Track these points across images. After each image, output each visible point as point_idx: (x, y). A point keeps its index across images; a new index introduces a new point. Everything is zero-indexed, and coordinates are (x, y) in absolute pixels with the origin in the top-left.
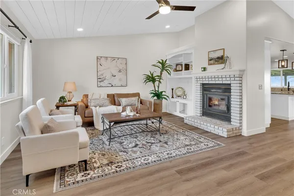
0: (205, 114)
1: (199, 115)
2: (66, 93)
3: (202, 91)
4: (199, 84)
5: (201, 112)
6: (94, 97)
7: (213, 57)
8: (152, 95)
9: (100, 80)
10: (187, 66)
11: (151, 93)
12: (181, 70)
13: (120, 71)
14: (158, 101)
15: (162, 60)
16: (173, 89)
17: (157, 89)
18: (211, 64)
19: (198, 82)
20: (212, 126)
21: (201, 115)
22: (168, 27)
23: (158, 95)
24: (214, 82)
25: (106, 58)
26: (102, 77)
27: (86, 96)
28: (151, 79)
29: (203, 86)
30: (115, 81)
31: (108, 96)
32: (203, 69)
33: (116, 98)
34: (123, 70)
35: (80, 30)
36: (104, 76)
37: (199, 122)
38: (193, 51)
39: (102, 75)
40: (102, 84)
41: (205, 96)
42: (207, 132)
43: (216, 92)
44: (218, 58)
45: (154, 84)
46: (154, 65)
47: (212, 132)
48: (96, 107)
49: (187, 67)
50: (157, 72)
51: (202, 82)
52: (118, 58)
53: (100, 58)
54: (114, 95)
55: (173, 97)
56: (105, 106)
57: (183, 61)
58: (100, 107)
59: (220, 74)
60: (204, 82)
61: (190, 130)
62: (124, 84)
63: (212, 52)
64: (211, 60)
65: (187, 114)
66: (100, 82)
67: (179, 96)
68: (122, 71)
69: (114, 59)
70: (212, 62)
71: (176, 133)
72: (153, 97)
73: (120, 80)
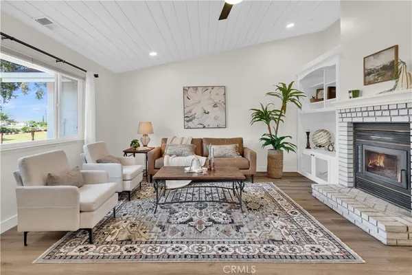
0: (359, 183)
1: (346, 184)
2: (141, 136)
3: (352, 138)
4: (346, 124)
5: (352, 180)
6: (174, 142)
7: (372, 68)
8: (264, 142)
9: (188, 119)
10: (333, 91)
11: (262, 139)
12: (323, 99)
13: (215, 106)
14: (274, 153)
15: (284, 85)
16: (308, 133)
17: (273, 133)
18: (370, 83)
19: (345, 120)
20: (358, 212)
21: (352, 185)
22: (290, 26)
23: (275, 142)
24: (373, 120)
25: (196, 88)
26: (190, 115)
27: (165, 140)
28: (263, 116)
29: (354, 128)
30: (209, 121)
31: (193, 141)
32: (351, 95)
33: (204, 145)
34: (220, 104)
35: (153, 54)
36: (193, 113)
37: (334, 199)
38: (335, 61)
39: (190, 112)
40: (190, 124)
41: (360, 147)
42: (347, 222)
43: (379, 140)
44: (385, 68)
45: (268, 124)
46: (269, 94)
47: (357, 224)
48: (171, 155)
49: (332, 93)
50: (275, 104)
51: (350, 120)
52: (213, 87)
53: (187, 89)
54: (201, 141)
55: (308, 147)
56: (184, 156)
57: (324, 83)
58: (177, 156)
59: (384, 102)
60: (355, 120)
61: (309, 211)
62: (222, 124)
63: (372, 58)
64: (369, 74)
65: (327, 181)
66: (188, 121)
67: (320, 146)
68: (218, 105)
69: (206, 88)
70: (371, 78)
71: (276, 212)
72: (266, 144)
73: (216, 118)
